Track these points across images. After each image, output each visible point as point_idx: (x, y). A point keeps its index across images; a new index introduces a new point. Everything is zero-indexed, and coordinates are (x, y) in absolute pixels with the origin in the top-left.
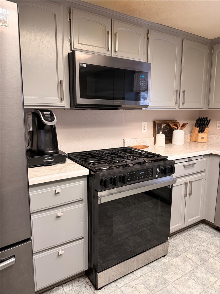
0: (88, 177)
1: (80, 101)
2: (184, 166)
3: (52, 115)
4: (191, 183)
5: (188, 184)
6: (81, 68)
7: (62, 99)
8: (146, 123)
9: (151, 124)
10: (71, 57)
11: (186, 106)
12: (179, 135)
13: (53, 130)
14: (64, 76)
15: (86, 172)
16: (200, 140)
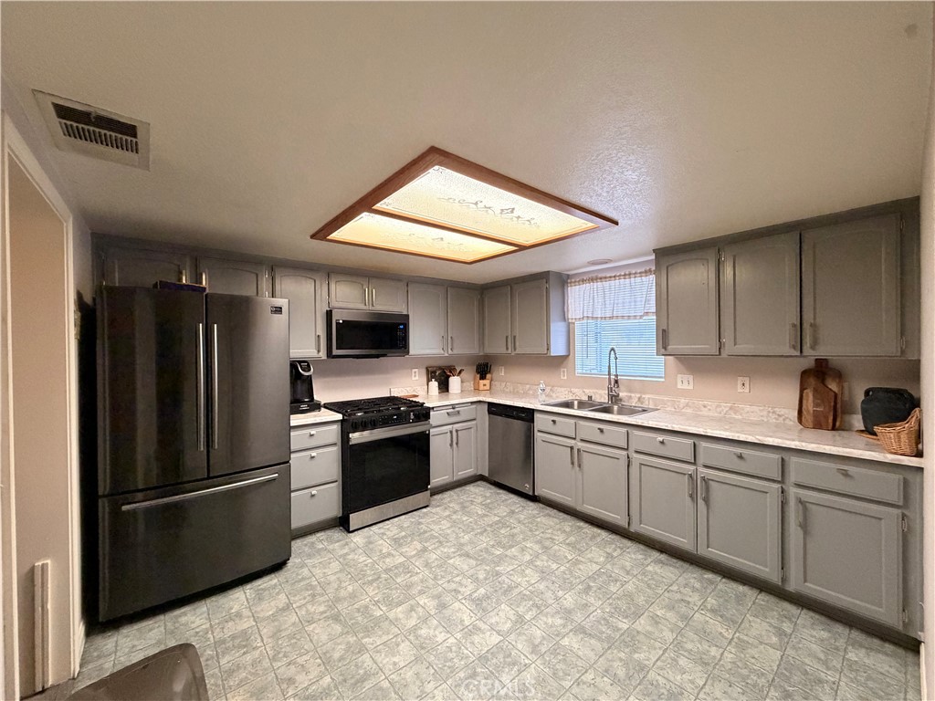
0: (342, 421)
1: (336, 352)
2: (448, 413)
3: (309, 366)
4: (457, 431)
5: (454, 433)
6: (338, 324)
7: (319, 351)
8: (416, 370)
9: (424, 371)
10: (329, 314)
11: (455, 352)
12: (454, 382)
13: (309, 380)
14: (322, 331)
15: (340, 417)
16: (482, 387)
